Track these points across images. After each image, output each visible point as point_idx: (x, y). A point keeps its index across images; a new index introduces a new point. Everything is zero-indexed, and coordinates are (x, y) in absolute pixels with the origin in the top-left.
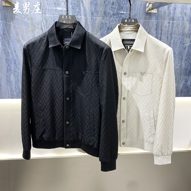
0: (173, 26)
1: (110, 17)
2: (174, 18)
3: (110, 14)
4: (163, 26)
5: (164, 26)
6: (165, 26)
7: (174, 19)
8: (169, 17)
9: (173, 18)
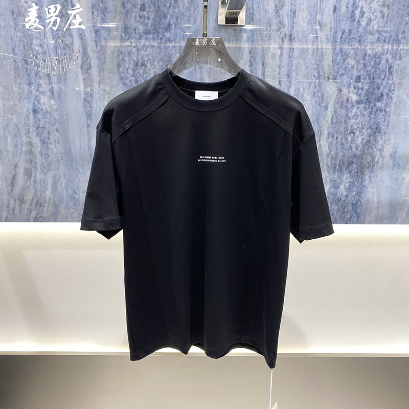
0: (293, 55)
1: (137, 37)
2: (293, 36)
3: (137, 31)
4: (268, 55)
5: (270, 55)
6: (273, 54)
7: (294, 38)
8: (281, 33)
9: (291, 35)
